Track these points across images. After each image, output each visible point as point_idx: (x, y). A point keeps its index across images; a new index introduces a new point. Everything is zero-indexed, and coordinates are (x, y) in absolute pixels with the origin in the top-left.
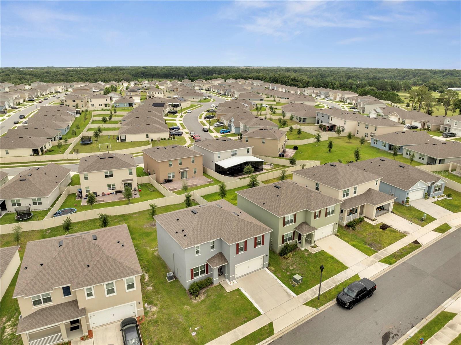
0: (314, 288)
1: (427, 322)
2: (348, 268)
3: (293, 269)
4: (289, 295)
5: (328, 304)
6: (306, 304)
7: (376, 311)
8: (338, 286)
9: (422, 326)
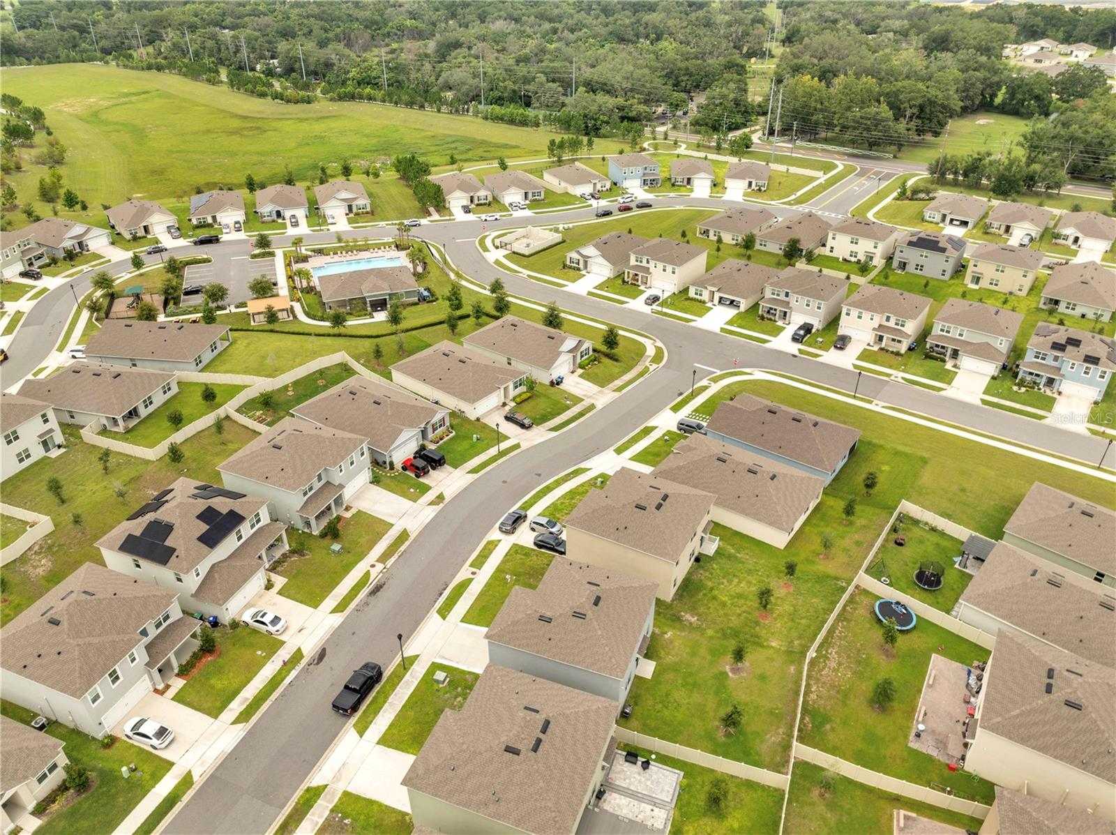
0: (416, 683)
1: (270, 698)
2: (378, 743)
3: (456, 698)
4: (443, 657)
5: (392, 670)
6: (418, 656)
7: (332, 685)
8: (385, 702)
9: (280, 687)
